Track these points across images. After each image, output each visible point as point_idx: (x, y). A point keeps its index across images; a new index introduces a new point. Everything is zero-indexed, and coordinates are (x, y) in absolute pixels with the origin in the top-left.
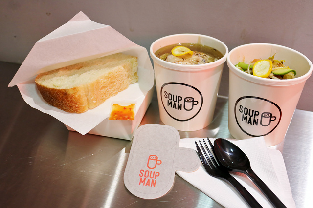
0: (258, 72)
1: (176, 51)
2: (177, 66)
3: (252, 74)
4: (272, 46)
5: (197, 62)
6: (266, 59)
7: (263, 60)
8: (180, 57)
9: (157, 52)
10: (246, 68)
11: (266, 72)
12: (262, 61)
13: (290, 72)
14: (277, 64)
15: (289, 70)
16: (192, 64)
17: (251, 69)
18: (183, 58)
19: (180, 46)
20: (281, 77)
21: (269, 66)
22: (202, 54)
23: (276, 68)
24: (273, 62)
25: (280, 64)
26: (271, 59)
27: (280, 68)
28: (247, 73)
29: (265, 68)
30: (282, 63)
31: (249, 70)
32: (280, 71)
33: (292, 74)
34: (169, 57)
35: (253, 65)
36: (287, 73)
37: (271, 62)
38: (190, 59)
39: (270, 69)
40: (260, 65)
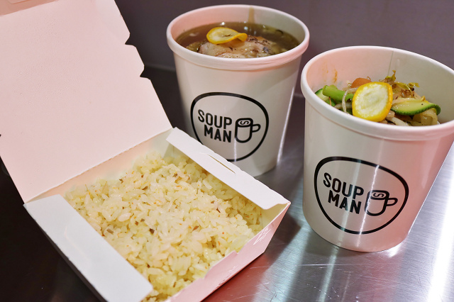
0: (364, 108)
1: (214, 36)
2: (222, 62)
3: (350, 111)
4: (393, 52)
5: (256, 53)
6: (380, 81)
7: (375, 82)
8: (224, 45)
9: (179, 37)
10: (338, 97)
11: (380, 109)
12: (370, 85)
13: (429, 108)
14: (402, 91)
15: (427, 104)
16: (247, 57)
17: (349, 101)
18: (231, 46)
19: (223, 26)
20: (410, 118)
21: (386, 97)
22: (261, 40)
23: (401, 100)
24: (394, 86)
25: (408, 92)
26: (390, 81)
27: (408, 98)
28: (341, 109)
29: (378, 101)
30: (413, 89)
31: (344, 103)
32: (408, 105)
33: (431, 113)
34: (204, 47)
35: (354, 93)
36: (423, 111)
37: (390, 88)
38: (243, 47)
39: (387, 103)
40: (368, 94)
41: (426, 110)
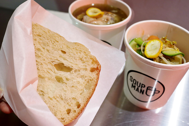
0: (149, 51)
1: (90, 12)
8: (94, 17)
10: (140, 44)
11: (156, 53)
13: (179, 54)
15: (178, 52)
17: (144, 46)
18: (97, 18)
21: (159, 47)
23: (167, 48)
24: (166, 42)
25: (171, 45)
26: (164, 39)
27: (171, 49)
29: (156, 49)
30: (173, 44)
31: (142, 47)
32: (170, 52)
33: (179, 57)
34: (85, 18)
35: (147, 43)
36: (176, 55)
39: (159, 50)
40: (152, 45)
41: (177, 55)
